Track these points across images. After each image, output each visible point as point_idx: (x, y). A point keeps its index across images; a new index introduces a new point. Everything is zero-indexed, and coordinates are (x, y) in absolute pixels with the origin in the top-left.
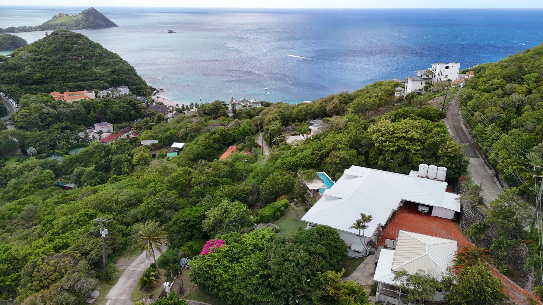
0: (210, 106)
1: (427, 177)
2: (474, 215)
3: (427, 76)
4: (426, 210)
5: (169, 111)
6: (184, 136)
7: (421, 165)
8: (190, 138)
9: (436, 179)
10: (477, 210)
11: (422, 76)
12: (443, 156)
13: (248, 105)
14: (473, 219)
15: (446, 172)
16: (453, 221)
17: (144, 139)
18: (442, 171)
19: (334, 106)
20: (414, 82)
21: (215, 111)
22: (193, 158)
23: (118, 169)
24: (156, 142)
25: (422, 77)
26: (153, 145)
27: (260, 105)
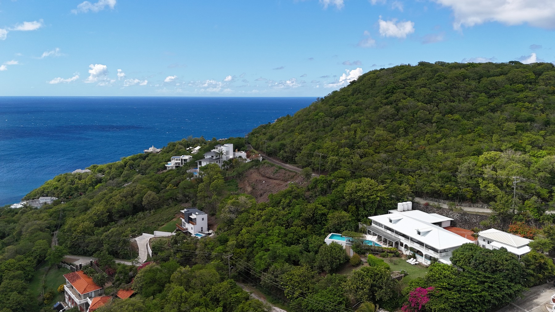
1: (400, 211)
2: (467, 217)
7: (400, 204)
9: (408, 210)
10: (467, 214)
15: (412, 204)
16: (452, 226)
25: (214, 158)
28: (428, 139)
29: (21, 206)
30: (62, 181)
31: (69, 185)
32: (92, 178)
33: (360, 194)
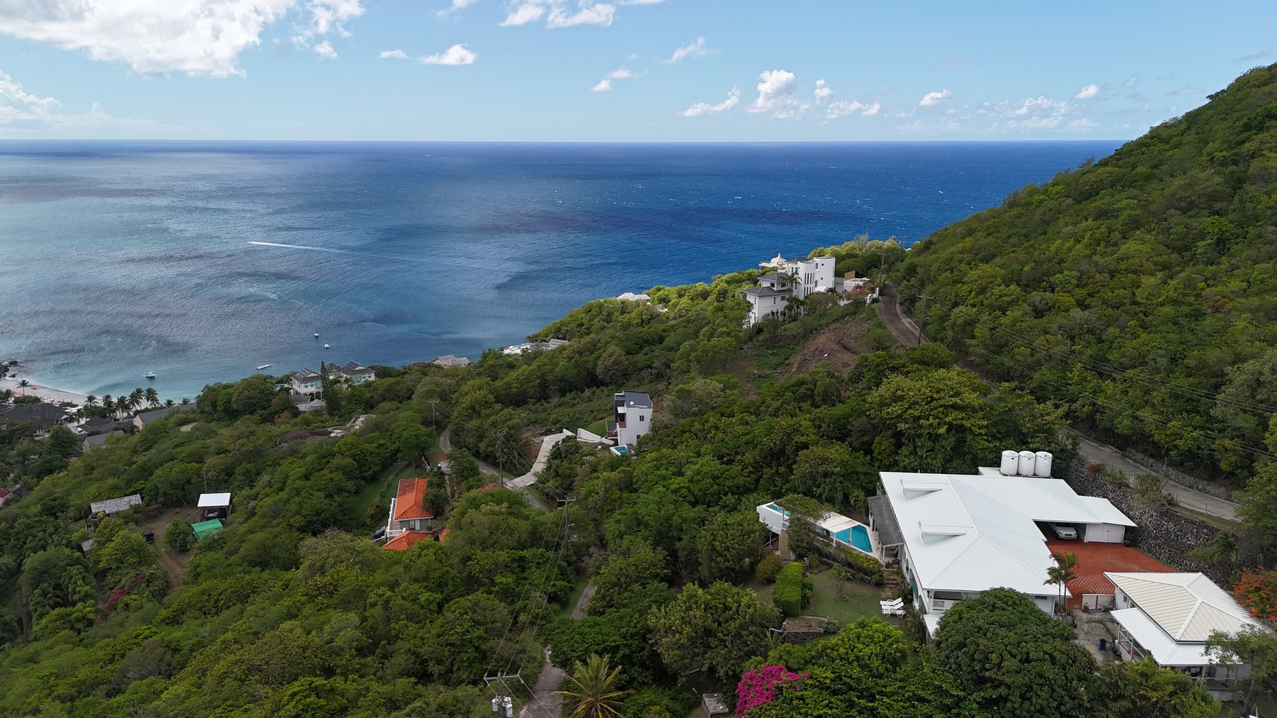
0: (242, 392)
1: (1018, 474)
2: (1175, 526)
3: (783, 285)
4: (1073, 533)
5: (65, 417)
6: (222, 475)
7: (1005, 453)
8: (243, 478)
9: (1035, 475)
10: (1178, 516)
11: (773, 285)
12: (1036, 431)
13: (343, 379)
14: (1175, 533)
15: (1051, 460)
16: (1126, 545)
17: (98, 498)
18: (1044, 460)
19: (614, 362)
20: (763, 299)
21: (259, 403)
22: (303, 523)
23: (51, 589)
24: (136, 500)
25: (775, 289)
26: (136, 509)
27: (373, 375)
28: (1261, 276)
29: (519, 351)
30: (593, 312)
31: (602, 322)
32: (642, 311)
33: (896, 409)
